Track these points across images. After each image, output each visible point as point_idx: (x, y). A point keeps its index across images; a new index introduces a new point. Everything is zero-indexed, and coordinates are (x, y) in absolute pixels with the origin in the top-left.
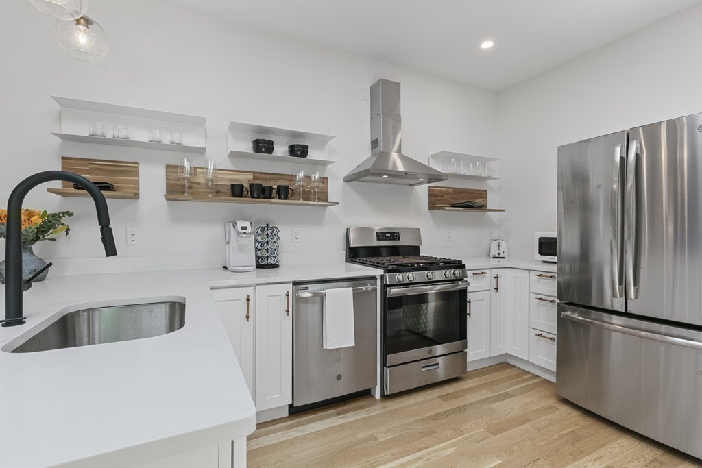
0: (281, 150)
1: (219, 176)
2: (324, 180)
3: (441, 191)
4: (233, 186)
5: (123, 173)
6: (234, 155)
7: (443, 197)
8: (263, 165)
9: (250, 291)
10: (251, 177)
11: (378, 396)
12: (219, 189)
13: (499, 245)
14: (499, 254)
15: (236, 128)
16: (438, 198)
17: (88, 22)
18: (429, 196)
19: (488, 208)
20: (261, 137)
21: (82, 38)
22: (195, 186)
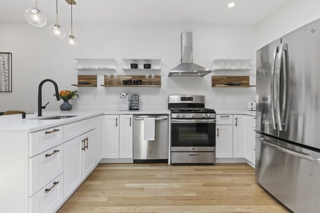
0: (141, 67)
1: (120, 78)
2: (159, 77)
3: (218, 78)
4: (123, 81)
5: (93, 79)
6: (125, 70)
7: (220, 80)
8: (135, 73)
9: (118, 116)
10: (131, 77)
11: (169, 163)
12: (120, 82)
13: (252, 104)
14: (252, 108)
15: (125, 60)
16: (217, 82)
17: (73, 37)
18: (212, 81)
19: (250, 85)
20: (133, 63)
21: (72, 42)
22: (113, 82)
